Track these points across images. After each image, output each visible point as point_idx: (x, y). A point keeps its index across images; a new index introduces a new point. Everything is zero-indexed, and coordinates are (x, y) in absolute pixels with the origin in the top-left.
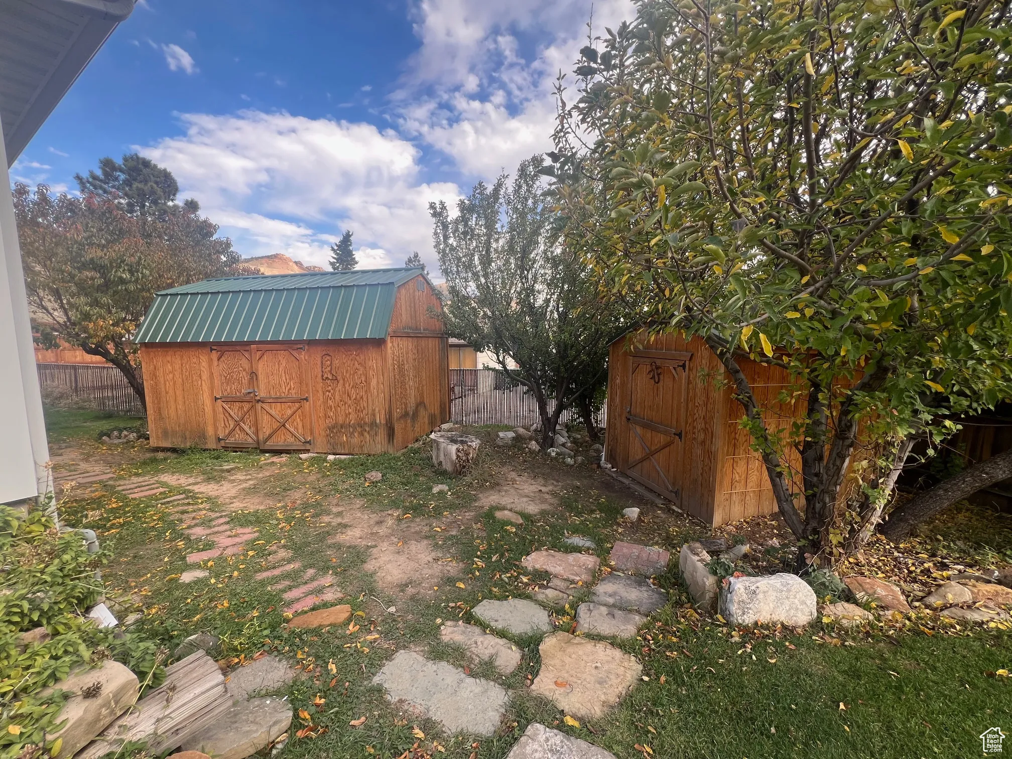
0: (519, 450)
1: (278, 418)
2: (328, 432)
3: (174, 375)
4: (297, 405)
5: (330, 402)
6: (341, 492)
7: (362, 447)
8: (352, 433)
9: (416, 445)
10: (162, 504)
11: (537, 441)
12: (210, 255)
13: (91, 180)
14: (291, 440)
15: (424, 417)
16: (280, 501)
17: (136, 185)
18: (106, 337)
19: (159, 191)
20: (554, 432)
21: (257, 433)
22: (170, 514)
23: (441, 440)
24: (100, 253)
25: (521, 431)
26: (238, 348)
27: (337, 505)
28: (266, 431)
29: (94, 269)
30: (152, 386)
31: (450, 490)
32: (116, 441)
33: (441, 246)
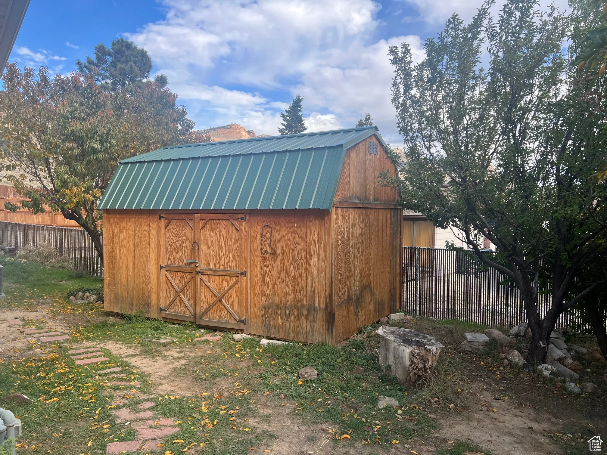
0: (494, 360)
1: (216, 292)
2: (263, 312)
3: (128, 241)
4: (235, 279)
5: (267, 278)
6: (271, 389)
7: (297, 333)
8: (288, 316)
9: (360, 338)
10: (100, 375)
11: (519, 349)
12: (167, 124)
13: (87, 64)
14: (226, 317)
15: (369, 304)
16: (206, 390)
17: (119, 65)
18: (78, 203)
19: (137, 70)
20: (547, 339)
21: (194, 307)
22: (104, 389)
23: (391, 338)
24: (79, 126)
25: (496, 333)
26: (184, 216)
27: (265, 405)
28: (203, 305)
29: (75, 140)
30: (109, 252)
31: (400, 407)
32: (80, 302)
33: (401, 100)
